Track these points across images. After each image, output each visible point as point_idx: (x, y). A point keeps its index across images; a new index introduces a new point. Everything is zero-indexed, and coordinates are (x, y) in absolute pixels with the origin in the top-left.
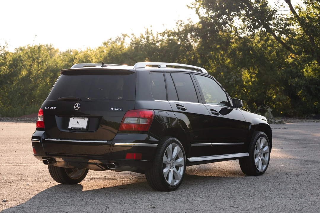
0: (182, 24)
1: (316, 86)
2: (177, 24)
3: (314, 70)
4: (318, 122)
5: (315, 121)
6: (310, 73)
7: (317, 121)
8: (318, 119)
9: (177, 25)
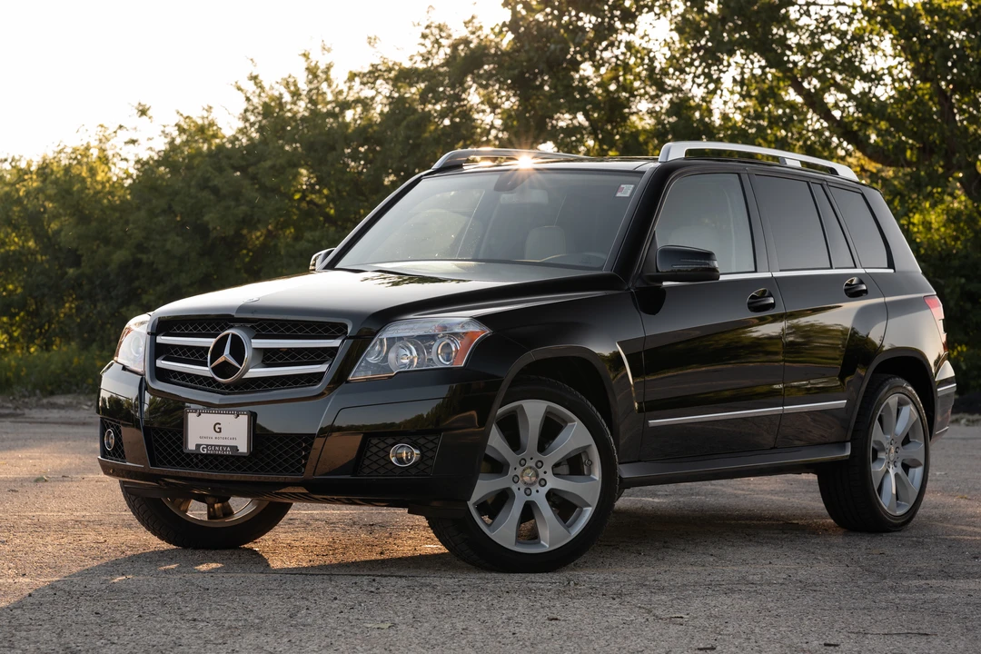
0: (441, 40)
1: (963, 280)
2: (422, 41)
3: (953, 218)
4: (973, 422)
5: (963, 421)
6: (938, 229)
7: (968, 421)
8: (971, 412)
9: (423, 45)
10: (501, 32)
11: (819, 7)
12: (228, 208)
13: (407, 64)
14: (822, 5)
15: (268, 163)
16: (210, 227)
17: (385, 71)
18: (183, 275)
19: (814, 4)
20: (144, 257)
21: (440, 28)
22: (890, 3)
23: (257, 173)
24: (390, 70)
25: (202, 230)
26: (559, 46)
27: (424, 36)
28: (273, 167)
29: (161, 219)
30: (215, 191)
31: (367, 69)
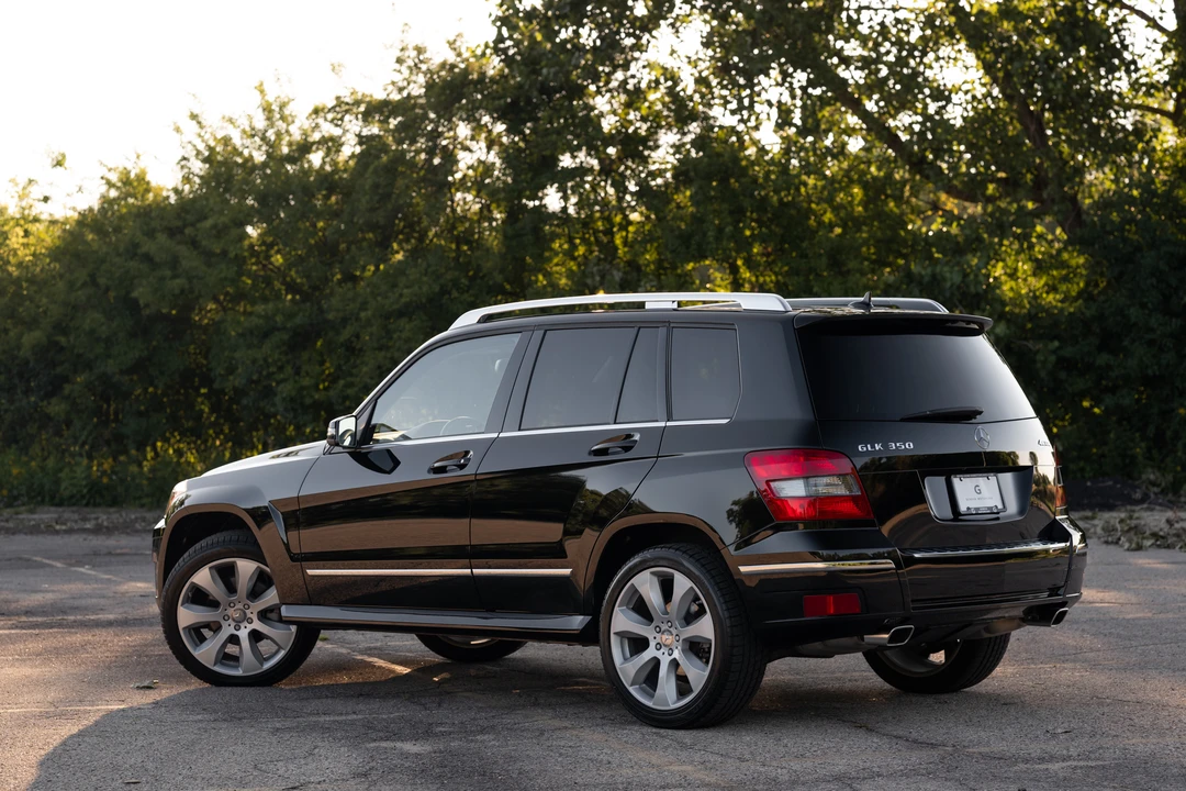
0: (420, 65)
1: (1056, 344)
2: (397, 66)
3: (1044, 266)
6: (1026, 280)
9: (399, 71)
10: (484, 54)
11: (872, 12)
12: (162, 279)
13: (380, 96)
14: (876, 10)
15: (208, 223)
16: (141, 302)
17: (353, 104)
18: (111, 361)
19: (868, 8)
20: (62, 340)
21: (420, 50)
22: (961, 4)
23: (196, 236)
24: (357, 103)
25: (133, 306)
26: (553, 70)
27: (400, 61)
28: (215, 226)
29: (80, 293)
30: (148, 258)
31: (331, 103)
